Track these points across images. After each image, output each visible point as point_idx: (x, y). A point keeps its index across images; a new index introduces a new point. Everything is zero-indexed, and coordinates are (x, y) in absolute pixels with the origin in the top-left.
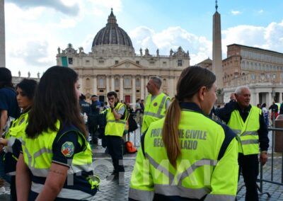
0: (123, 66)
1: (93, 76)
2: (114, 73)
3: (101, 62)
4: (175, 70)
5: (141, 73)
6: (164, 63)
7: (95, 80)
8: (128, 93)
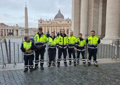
0: (53, 24)
1: (46, 26)
2: (51, 25)
3: (48, 23)
4: (66, 24)
5: (57, 25)
6: (64, 22)
7: (47, 27)
8: (54, 30)
